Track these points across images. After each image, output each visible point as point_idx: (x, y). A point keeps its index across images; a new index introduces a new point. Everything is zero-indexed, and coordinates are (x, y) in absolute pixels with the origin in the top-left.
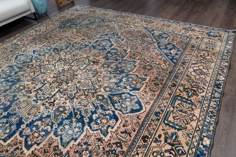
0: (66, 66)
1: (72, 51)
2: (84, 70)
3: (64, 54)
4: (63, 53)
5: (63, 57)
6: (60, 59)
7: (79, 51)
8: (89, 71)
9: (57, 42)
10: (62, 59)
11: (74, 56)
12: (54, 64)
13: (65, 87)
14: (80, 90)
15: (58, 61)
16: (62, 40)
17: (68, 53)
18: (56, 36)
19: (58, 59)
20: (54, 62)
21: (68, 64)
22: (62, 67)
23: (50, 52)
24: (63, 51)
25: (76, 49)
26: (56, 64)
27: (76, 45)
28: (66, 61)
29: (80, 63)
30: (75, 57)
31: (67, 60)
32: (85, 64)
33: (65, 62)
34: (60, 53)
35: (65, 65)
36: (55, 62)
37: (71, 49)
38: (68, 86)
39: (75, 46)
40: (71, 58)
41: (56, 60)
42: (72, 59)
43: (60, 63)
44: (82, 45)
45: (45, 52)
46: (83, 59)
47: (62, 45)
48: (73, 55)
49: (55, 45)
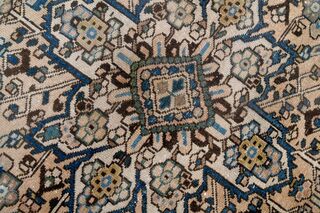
0: (237, 85)
2: (198, 175)
8: (188, 196)
10: (291, 62)
12: (264, 30)
13: (101, 103)
14: (73, 168)
15: (285, 45)
19: (299, 41)
20: (278, 29)
21: (253, 94)
22: (237, 71)
26: (263, 41)
28: (279, 81)
29: (253, 151)
31: (280, 88)
32: (245, 173)
33: (272, 80)
36: (277, 37)
38: (105, 115)
40: (295, 101)
41: (290, 37)
43: (266, 59)
46: (285, 159)
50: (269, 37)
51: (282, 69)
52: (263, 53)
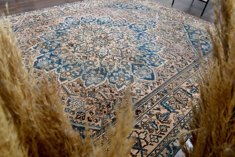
0: (98, 49)
1: (86, 64)
2: (84, 41)
3: (95, 63)
4: (96, 66)
5: (98, 59)
6: (102, 58)
7: (77, 62)
8: (81, 40)
9: (100, 88)
10: (100, 57)
11: (86, 57)
12: (108, 54)
13: (103, 35)
14: (94, 31)
15: (104, 57)
16: (91, 90)
17: (91, 63)
19: (104, 59)
20: (108, 57)
21: (95, 50)
22: (101, 49)
23: (112, 71)
24: (96, 68)
25: (80, 65)
26: (106, 54)
27: (76, 72)
28: (96, 55)
29: (84, 48)
30: (86, 56)
31: (95, 54)
32: (80, 46)
33: (97, 54)
34: (100, 66)
35: (98, 51)
36: (106, 56)
37: (86, 67)
38: (101, 35)
39: (78, 71)
41: (106, 58)
42: (90, 54)
43: (102, 54)
44: (70, 69)
45: (117, 74)
46: (80, 52)
47: (94, 79)
48: (86, 59)
49: (104, 82)
50: (107, 55)
51: (98, 55)
52: (104, 54)
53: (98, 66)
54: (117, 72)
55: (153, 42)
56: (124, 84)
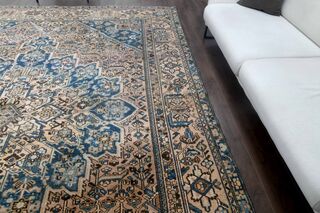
1: (29, 165)
3: (41, 151)
4: (48, 153)
5: (36, 143)
6: (40, 136)
7: (10, 175)
9: (95, 175)
10: (35, 138)
11: (14, 155)
12: (43, 124)
15: (42, 133)
16: (88, 189)
17: (34, 157)
18: (123, 191)
20: (48, 127)
21: (14, 135)
22: (22, 126)
23: (80, 141)
24: (52, 157)
25: (21, 176)
26: (39, 126)
27: (31, 190)
28: (25, 139)
30: (9, 155)
31: (22, 140)
33: (24, 136)
34: (54, 149)
35: (19, 132)
36: (44, 129)
37: (36, 170)
39: (32, 186)
40: (18, 147)
41: (47, 133)
42: (14, 147)
43: (32, 131)
44: (15, 197)
45: (91, 138)
47: (71, 173)
48: (18, 158)
49: (89, 163)
50: (42, 127)
51: (30, 137)
52: (34, 129)
53: (51, 151)
54: (87, 136)
55: (76, 66)
56: (115, 142)
